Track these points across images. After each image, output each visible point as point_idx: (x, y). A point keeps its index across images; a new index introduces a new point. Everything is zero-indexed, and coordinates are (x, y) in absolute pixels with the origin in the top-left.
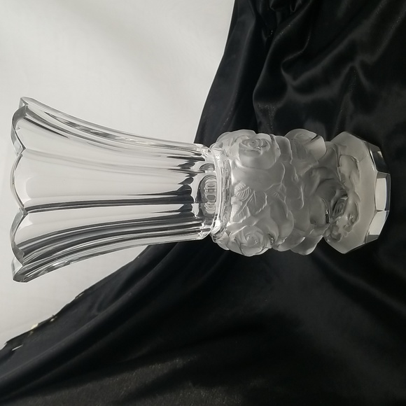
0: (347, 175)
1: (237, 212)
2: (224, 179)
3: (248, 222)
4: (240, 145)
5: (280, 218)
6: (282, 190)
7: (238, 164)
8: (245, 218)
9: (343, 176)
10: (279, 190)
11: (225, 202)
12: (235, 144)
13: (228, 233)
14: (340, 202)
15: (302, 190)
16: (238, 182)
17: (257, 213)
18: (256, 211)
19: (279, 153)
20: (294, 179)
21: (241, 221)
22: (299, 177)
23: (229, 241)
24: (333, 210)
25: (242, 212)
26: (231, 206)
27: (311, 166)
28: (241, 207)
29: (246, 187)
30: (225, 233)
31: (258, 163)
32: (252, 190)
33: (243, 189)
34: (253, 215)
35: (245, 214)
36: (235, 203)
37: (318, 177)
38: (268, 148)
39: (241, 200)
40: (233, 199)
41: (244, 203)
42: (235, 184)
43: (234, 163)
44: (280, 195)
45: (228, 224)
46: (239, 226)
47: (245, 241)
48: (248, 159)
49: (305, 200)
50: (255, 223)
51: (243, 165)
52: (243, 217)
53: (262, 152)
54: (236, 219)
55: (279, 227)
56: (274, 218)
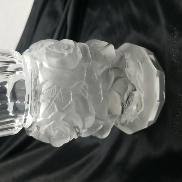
0: (132, 74)
1: (46, 109)
2: (33, 81)
3: (55, 118)
4: (47, 49)
5: (84, 112)
6: (85, 87)
7: (46, 65)
8: (53, 114)
9: (130, 75)
10: (82, 88)
11: (35, 100)
12: (42, 48)
13: (38, 128)
14: (131, 96)
15: (101, 86)
16: (46, 81)
17: (64, 108)
18: (63, 107)
19: (80, 56)
20: (94, 78)
21: (50, 117)
22: (98, 76)
23: (40, 134)
24: (126, 102)
25: (50, 108)
26: (39, 103)
27: (106, 67)
28: (49, 104)
29: (53, 86)
30: (36, 128)
31: (63, 63)
32: (59, 88)
33: (50, 88)
34: (60, 110)
35: (53, 110)
36: (44, 101)
37: (113, 75)
38: (72, 50)
39: (48, 98)
40: (42, 97)
41: (52, 100)
42: (43, 83)
43: (41, 65)
44: (83, 91)
45: (38, 120)
46: (48, 122)
47: (54, 134)
48: (54, 61)
49: (103, 95)
50: (62, 118)
51: (50, 66)
52: (51, 113)
53: (66, 54)
54: (45, 116)
55: (83, 119)
56: (79, 112)
